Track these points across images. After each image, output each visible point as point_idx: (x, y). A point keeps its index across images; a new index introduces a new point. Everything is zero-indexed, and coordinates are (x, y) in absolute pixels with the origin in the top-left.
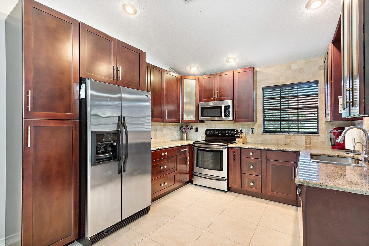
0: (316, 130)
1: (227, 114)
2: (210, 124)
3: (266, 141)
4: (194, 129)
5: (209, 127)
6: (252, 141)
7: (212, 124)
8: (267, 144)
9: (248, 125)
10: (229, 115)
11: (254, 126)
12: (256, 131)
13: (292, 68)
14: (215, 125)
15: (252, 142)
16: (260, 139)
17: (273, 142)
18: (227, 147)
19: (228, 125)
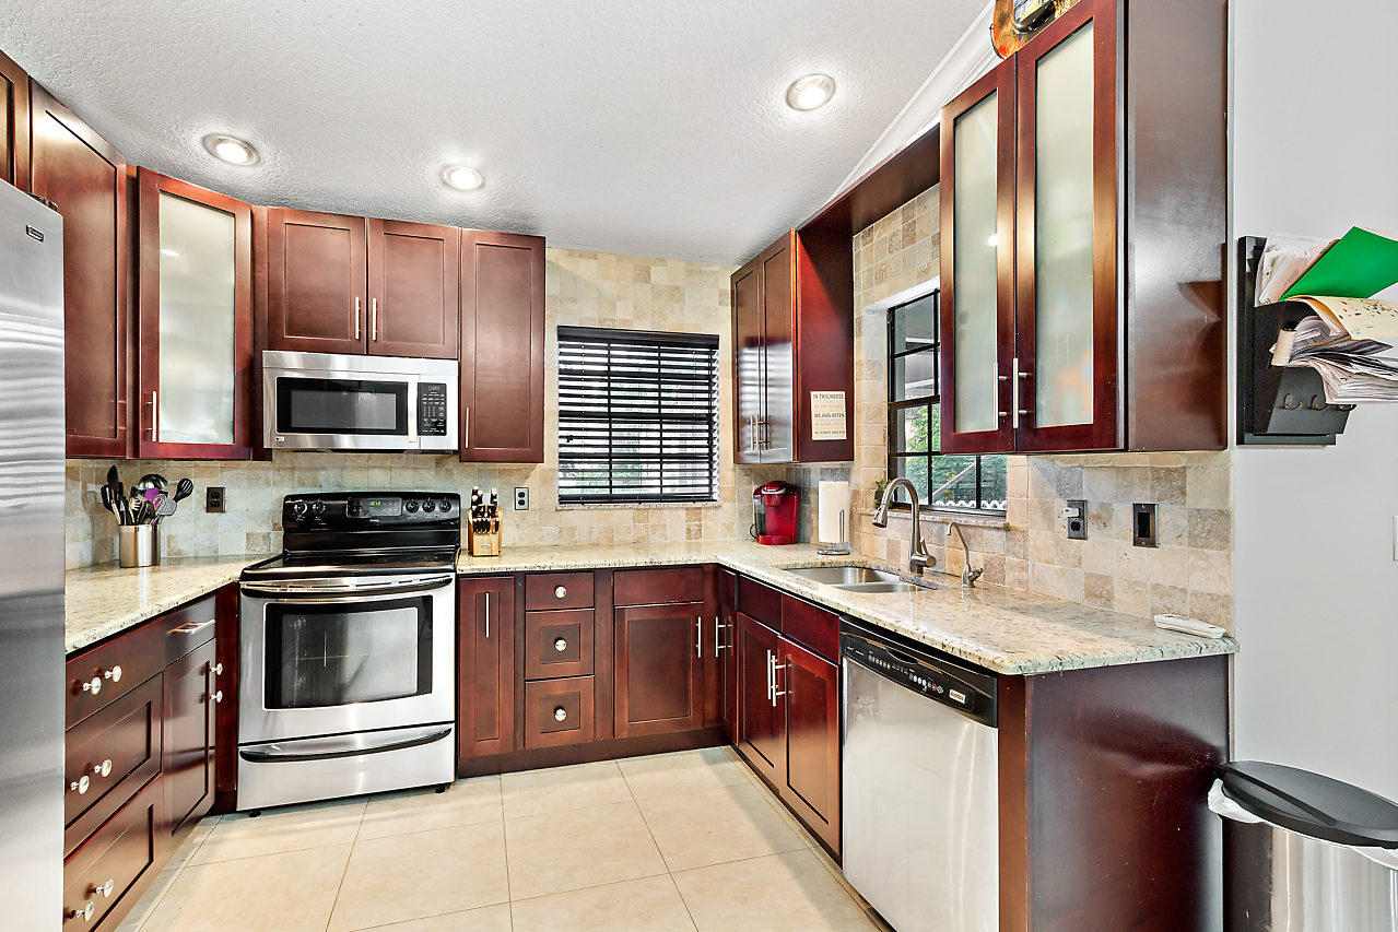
0: (707, 490)
1: (429, 421)
2: (309, 469)
3: (573, 535)
4: (198, 496)
5: (303, 485)
6: (520, 539)
7: (323, 468)
8: (575, 547)
9: (502, 472)
10: (439, 428)
11: (527, 478)
12: (534, 499)
13: (652, 277)
14: (341, 477)
15: (518, 544)
16: (551, 529)
17: (594, 538)
18: (452, 575)
19: (410, 473)
